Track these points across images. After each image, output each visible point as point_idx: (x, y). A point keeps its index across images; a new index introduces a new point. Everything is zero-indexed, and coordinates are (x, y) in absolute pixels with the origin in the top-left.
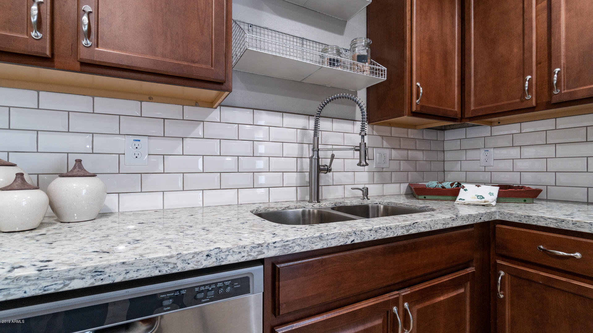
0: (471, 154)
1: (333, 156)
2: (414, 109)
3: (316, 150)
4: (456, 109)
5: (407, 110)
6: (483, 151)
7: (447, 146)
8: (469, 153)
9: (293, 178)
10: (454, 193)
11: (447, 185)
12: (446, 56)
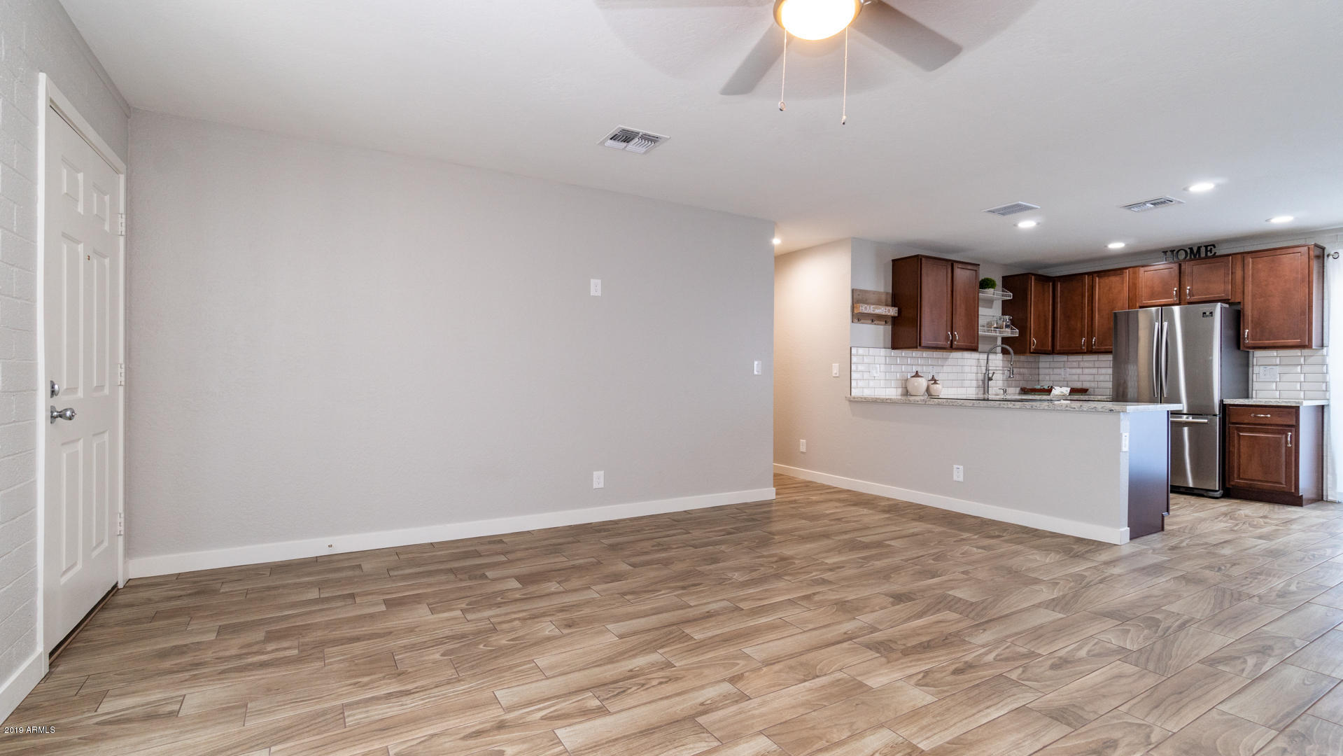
0: (1056, 371)
1: (994, 373)
2: (1032, 351)
3: (987, 370)
4: (1050, 348)
5: (1028, 351)
6: (1063, 369)
7: (1041, 365)
8: (1055, 370)
9: (974, 383)
10: (1049, 391)
11: (1046, 387)
12: (1046, 321)
